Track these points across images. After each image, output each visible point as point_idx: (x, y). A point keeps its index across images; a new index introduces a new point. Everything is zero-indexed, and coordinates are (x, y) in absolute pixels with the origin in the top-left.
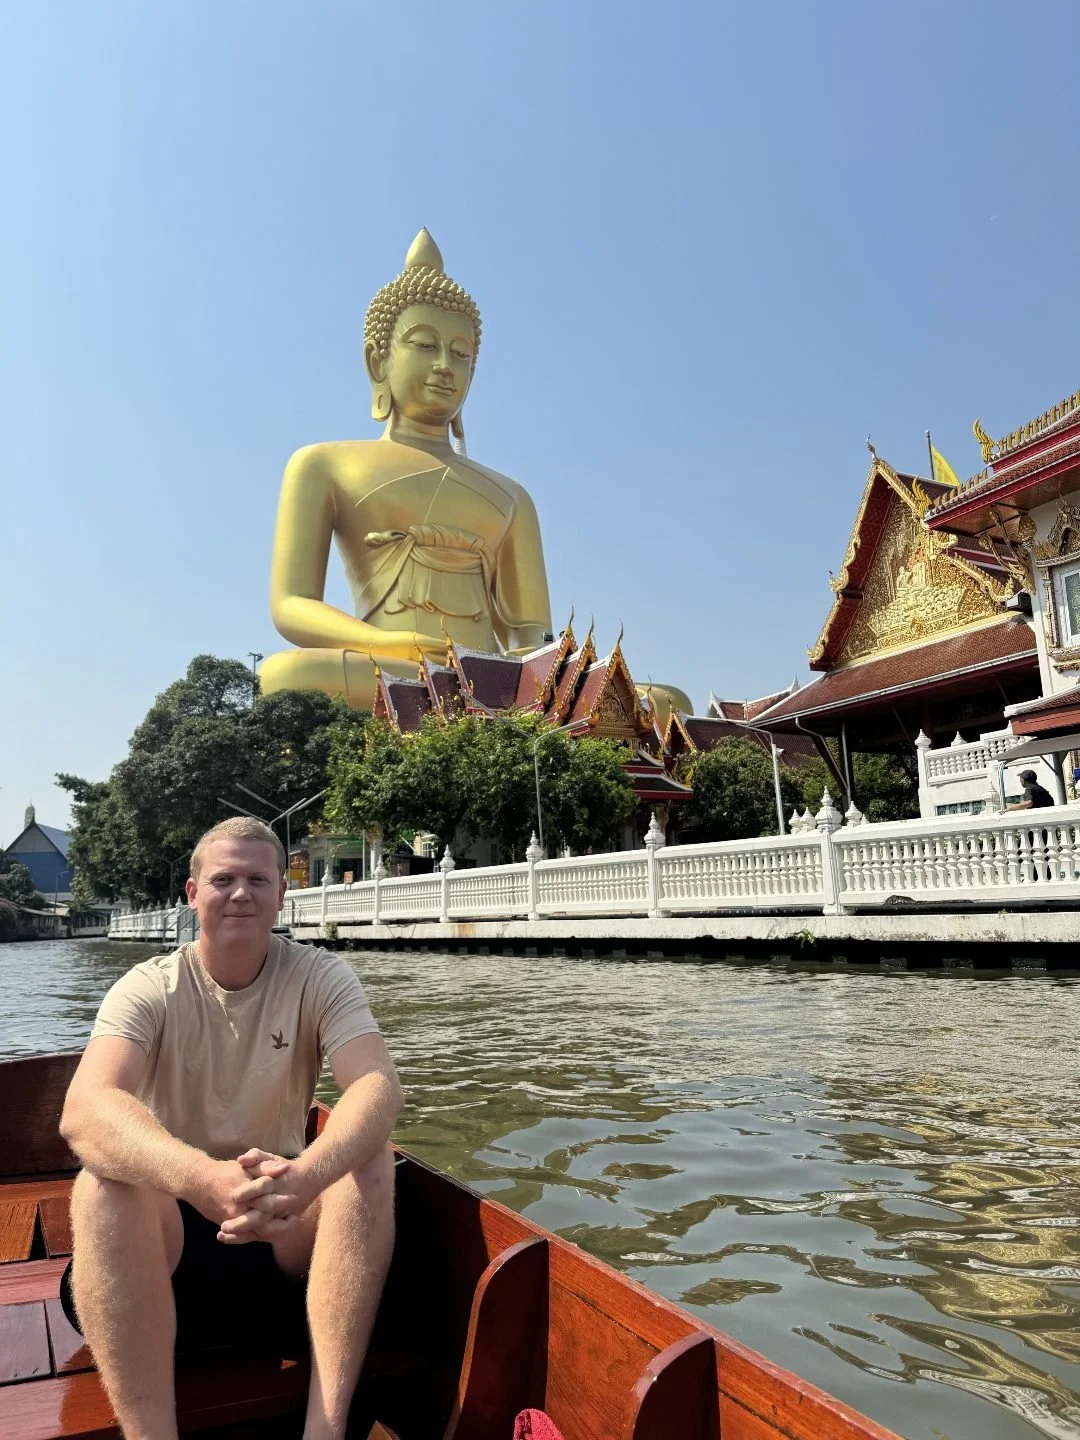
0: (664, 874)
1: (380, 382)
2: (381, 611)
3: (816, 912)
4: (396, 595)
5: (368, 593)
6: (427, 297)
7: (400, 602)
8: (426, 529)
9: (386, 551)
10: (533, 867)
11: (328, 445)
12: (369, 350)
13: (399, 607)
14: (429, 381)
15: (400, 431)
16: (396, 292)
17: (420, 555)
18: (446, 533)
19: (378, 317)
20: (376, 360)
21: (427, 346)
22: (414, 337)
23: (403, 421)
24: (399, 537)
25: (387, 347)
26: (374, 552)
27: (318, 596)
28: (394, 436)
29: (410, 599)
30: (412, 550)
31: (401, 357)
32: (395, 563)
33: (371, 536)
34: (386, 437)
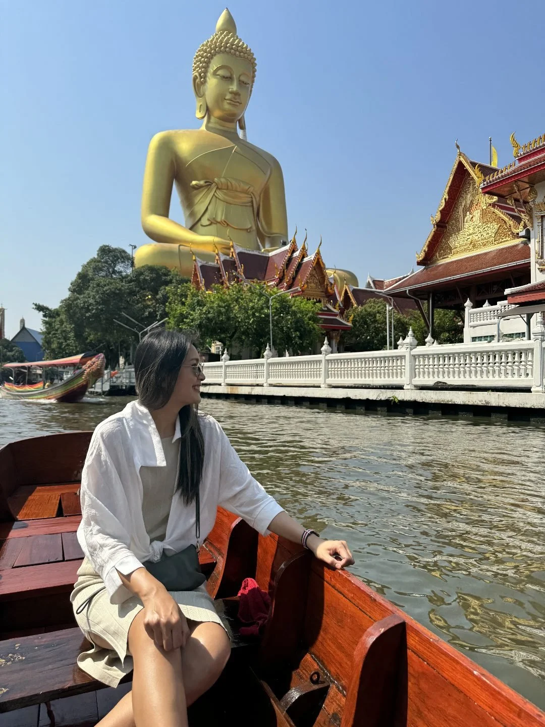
0: (330, 367)
1: (201, 97)
2: (199, 224)
3: (401, 388)
4: (207, 216)
5: (192, 214)
6: (227, 49)
7: (209, 220)
8: (223, 180)
9: (203, 191)
10: (267, 361)
11: (172, 132)
12: (195, 79)
13: (208, 223)
14: (227, 98)
15: (210, 125)
16: (210, 46)
17: (220, 194)
18: (234, 182)
19: (200, 60)
20: (199, 85)
21: (227, 78)
22: (219, 72)
23: (213, 119)
24: (209, 184)
25: (205, 77)
26: (195, 191)
27: (165, 214)
28: (207, 127)
29: (214, 219)
30: (215, 191)
31: (212, 83)
32: (207, 198)
33: (194, 183)
34: (203, 128)
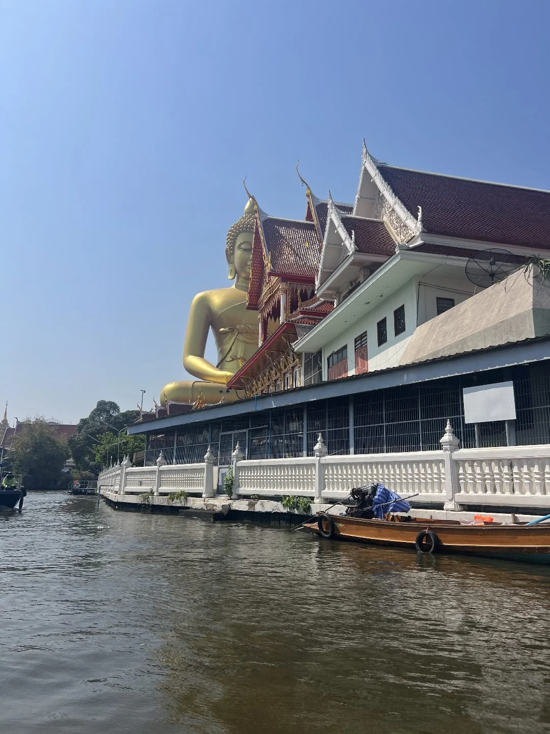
1: (231, 264)
2: (224, 361)
4: (230, 354)
5: (221, 352)
6: (248, 229)
7: (231, 357)
8: (243, 326)
9: (228, 335)
11: (208, 292)
12: (227, 251)
13: (230, 359)
14: (248, 264)
15: (238, 284)
16: (240, 225)
17: (241, 337)
18: (251, 327)
19: (231, 234)
20: (230, 255)
21: (248, 250)
22: (243, 246)
23: (240, 279)
24: (232, 330)
25: (233, 250)
26: (225, 335)
27: (201, 354)
28: (236, 286)
29: (235, 356)
30: (237, 335)
31: (238, 253)
32: (231, 340)
33: (221, 330)
34: (234, 286)
